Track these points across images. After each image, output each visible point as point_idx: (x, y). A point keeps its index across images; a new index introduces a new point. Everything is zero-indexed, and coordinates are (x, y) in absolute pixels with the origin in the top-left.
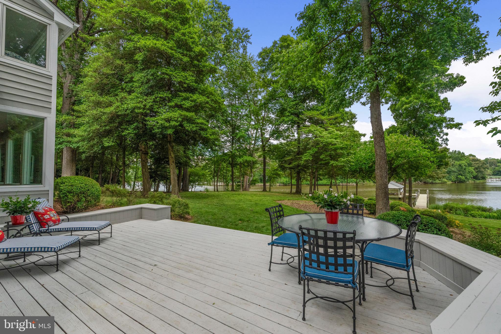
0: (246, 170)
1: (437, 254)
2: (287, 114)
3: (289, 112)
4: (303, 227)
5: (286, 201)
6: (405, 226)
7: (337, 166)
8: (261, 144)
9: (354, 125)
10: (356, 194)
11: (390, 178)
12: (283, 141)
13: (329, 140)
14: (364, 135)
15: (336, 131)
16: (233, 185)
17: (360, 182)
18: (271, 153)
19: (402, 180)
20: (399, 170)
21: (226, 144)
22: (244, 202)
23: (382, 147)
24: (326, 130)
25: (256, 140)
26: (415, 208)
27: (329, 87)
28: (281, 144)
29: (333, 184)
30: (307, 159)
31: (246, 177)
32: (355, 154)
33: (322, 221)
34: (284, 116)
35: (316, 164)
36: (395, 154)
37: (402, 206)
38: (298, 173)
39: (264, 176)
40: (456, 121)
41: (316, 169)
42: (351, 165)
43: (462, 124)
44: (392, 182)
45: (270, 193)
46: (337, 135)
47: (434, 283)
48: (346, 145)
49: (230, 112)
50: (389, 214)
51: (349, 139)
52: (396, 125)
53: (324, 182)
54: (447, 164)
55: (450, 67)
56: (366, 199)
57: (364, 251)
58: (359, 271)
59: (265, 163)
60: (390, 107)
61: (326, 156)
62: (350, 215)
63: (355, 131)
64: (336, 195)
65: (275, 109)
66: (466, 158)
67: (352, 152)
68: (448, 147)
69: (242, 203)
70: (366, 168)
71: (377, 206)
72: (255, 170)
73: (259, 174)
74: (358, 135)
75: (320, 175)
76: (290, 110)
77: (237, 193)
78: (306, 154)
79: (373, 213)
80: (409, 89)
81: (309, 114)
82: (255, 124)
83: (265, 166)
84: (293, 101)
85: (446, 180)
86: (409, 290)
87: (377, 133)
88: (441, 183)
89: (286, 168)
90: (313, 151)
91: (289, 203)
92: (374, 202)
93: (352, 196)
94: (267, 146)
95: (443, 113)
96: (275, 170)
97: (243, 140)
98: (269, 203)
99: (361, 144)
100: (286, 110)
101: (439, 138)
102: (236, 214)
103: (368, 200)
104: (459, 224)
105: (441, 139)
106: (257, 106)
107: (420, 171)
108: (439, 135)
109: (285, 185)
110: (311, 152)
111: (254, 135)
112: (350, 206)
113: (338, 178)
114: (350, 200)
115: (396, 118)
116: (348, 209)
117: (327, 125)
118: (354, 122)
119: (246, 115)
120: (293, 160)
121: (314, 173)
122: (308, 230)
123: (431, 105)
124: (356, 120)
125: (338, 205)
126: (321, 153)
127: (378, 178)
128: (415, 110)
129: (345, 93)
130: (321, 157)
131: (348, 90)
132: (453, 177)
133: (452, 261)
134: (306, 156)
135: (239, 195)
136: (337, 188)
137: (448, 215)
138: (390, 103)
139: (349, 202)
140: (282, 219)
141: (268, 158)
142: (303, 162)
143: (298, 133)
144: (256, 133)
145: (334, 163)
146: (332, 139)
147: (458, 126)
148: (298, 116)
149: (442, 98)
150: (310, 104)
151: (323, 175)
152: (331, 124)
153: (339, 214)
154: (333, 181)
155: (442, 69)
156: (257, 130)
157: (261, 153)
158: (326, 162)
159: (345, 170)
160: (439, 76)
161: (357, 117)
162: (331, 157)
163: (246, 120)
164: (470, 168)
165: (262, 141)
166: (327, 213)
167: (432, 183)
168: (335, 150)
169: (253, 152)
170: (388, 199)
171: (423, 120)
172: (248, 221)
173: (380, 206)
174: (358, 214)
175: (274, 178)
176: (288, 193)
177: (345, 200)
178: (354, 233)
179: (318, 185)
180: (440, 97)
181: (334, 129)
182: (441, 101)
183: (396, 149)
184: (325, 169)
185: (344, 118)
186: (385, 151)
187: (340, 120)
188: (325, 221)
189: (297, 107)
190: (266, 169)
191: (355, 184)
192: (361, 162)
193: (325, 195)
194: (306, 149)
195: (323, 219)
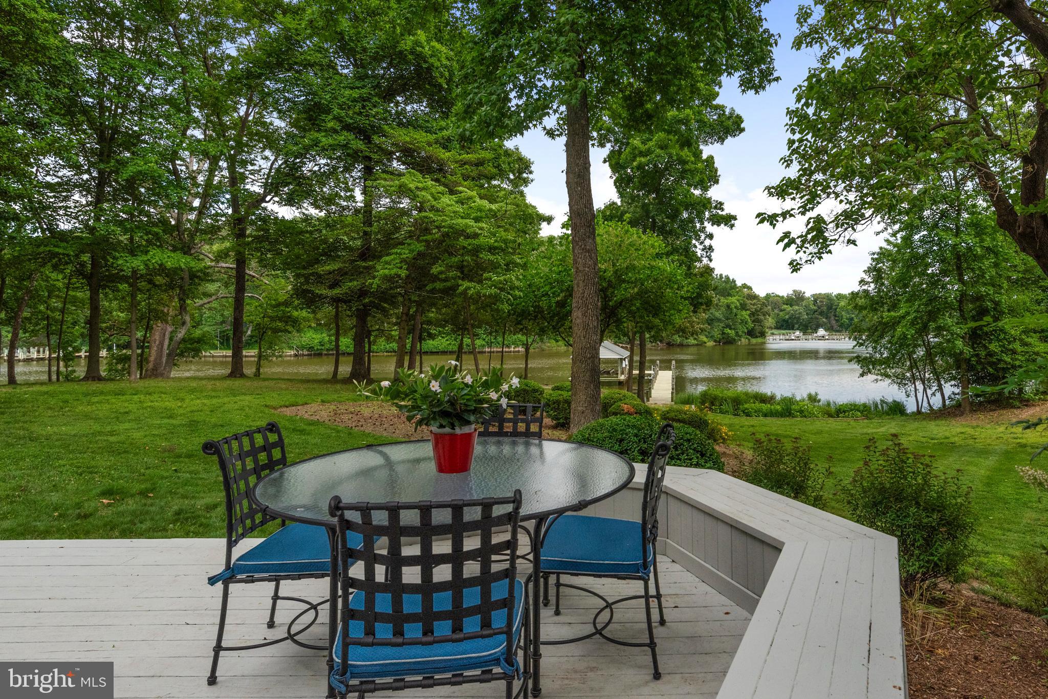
0: (159, 302)
1: (701, 516)
2: (331, 125)
3: (338, 119)
4: (346, 499)
5: (314, 407)
6: (636, 453)
7: (477, 299)
8: (230, 211)
9: (526, 190)
10: (524, 375)
11: (602, 332)
12: (313, 211)
13: (460, 221)
14: (549, 220)
15: (478, 200)
16: (93, 359)
17: (535, 345)
18: (266, 245)
19: (625, 338)
20: (623, 313)
21: (66, 199)
22: (137, 420)
23: (589, 251)
24: (452, 192)
25: (209, 194)
26: (651, 403)
27: (462, 67)
28: (307, 219)
29: (465, 349)
30: (393, 272)
31: (158, 326)
32: (524, 266)
33: (423, 465)
34: (319, 131)
35: (419, 289)
36: (616, 272)
37: (627, 401)
38: (362, 316)
39: (238, 324)
40: (728, 210)
41: (419, 304)
42: (515, 298)
43: (735, 218)
44: (606, 343)
45: (256, 384)
46: (481, 211)
47: (694, 591)
48: (505, 241)
49: (92, 74)
50: (602, 425)
51: (511, 224)
52: (619, 204)
53: (441, 343)
54: (709, 303)
55: (721, 91)
56: (547, 389)
57: (542, 543)
58: (526, 610)
59: (240, 280)
60: (609, 156)
61: (450, 267)
62: (506, 439)
63: (528, 206)
64: (469, 380)
65: (287, 100)
66: (737, 292)
67: (518, 261)
68: (712, 265)
69: (127, 425)
70: (550, 307)
71: (573, 406)
72: (199, 302)
73: (219, 318)
74: (534, 219)
75: (429, 322)
76: (343, 113)
77: (110, 386)
78: (387, 258)
79: (563, 424)
80: (649, 116)
81: (404, 136)
82: (209, 139)
83: (240, 289)
84: (352, 88)
85: (705, 339)
86: (645, 626)
87: (579, 214)
88: (697, 345)
89: (320, 297)
90: (411, 251)
91: (324, 413)
92: (566, 394)
93: (515, 381)
94: (253, 223)
95: (705, 189)
96: (279, 305)
97: (148, 189)
98: (247, 416)
99: (541, 243)
100: (328, 111)
101: (697, 244)
102: (91, 470)
103: (553, 389)
104: (726, 434)
105: (701, 247)
106: (220, 78)
107: (662, 317)
108: (698, 238)
109: (315, 354)
110: (405, 253)
111: (201, 179)
112: (510, 410)
113: (480, 331)
114: (508, 395)
115: (621, 184)
116: (502, 421)
117: (454, 178)
118: (526, 182)
119: (169, 100)
120: (346, 274)
121: (413, 317)
122: (366, 510)
123: (687, 167)
124: (531, 176)
125: (475, 411)
126: (435, 259)
127: (578, 330)
128: (658, 173)
129: (507, 94)
130: (435, 270)
131: (515, 87)
132: (716, 333)
133: (729, 529)
134: (387, 263)
135: (121, 393)
136: (476, 360)
137: (711, 417)
138: (609, 146)
139: (504, 402)
140: (276, 475)
141: (254, 263)
142: (376, 281)
143: (364, 192)
144: (211, 172)
145: (469, 288)
146: (468, 221)
147: (729, 220)
148: (368, 139)
149: (704, 156)
150: (409, 108)
151: (441, 324)
152: (466, 177)
153: (476, 439)
154: (467, 341)
155: (707, 90)
156: (214, 161)
157: (227, 244)
158: (448, 284)
159: (498, 310)
160: (702, 104)
161: (533, 168)
162: (462, 272)
163: (167, 117)
164: (744, 313)
165: (234, 203)
166: (438, 440)
167: (681, 345)
168: (476, 251)
169: (192, 236)
170: (598, 385)
171: (671, 198)
172: (143, 494)
173: (579, 405)
174: (527, 434)
175: (276, 331)
176: (325, 381)
177: (494, 396)
178: (517, 500)
179: (421, 353)
180: (701, 152)
181: (474, 193)
182: (703, 161)
183: (618, 260)
184: (446, 306)
185: (499, 165)
186: (596, 264)
187: (490, 169)
188: (432, 466)
189: (364, 107)
190: (247, 300)
191: (521, 349)
192: (539, 290)
193: (433, 383)
194: (389, 242)
195: (424, 459)
